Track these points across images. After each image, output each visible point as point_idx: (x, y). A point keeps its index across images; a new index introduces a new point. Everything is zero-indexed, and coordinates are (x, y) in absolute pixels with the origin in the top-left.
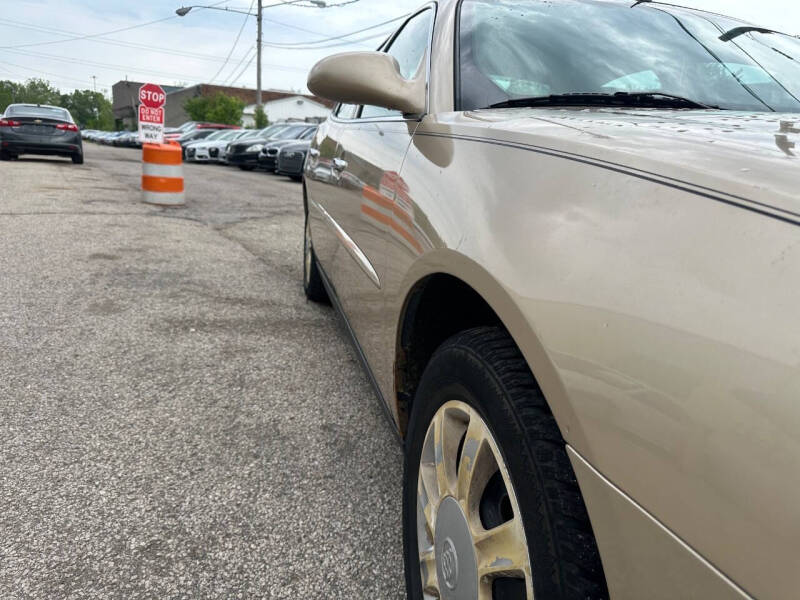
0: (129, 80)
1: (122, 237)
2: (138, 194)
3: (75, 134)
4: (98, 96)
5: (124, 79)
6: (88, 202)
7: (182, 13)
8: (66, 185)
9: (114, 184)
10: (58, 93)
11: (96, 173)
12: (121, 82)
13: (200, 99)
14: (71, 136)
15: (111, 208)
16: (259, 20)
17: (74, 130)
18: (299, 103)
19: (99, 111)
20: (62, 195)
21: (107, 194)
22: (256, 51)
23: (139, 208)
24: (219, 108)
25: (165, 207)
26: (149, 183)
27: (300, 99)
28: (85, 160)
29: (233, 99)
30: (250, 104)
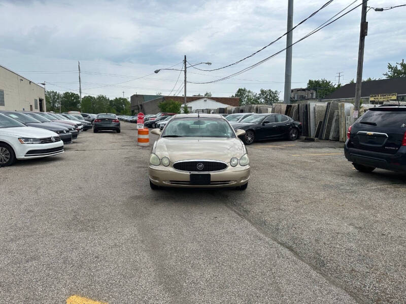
0: (138, 94)
1: (131, 154)
2: (137, 143)
3: (118, 123)
4: (125, 100)
5: (135, 94)
6: (123, 146)
7: (156, 72)
8: (116, 141)
9: (131, 140)
10: (109, 99)
11: (125, 136)
12: (134, 95)
13: (165, 102)
14: (116, 124)
15: (129, 148)
16: (185, 73)
17: (118, 122)
18: (205, 101)
19: (125, 106)
20: (116, 144)
21: (128, 144)
22: (184, 84)
23: (137, 147)
24: (171, 106)
25: (143, 147)
26: (139, 140)
27: (205, 99)
28: (121, 131)
29: (177, 102)
30: (183, 103)
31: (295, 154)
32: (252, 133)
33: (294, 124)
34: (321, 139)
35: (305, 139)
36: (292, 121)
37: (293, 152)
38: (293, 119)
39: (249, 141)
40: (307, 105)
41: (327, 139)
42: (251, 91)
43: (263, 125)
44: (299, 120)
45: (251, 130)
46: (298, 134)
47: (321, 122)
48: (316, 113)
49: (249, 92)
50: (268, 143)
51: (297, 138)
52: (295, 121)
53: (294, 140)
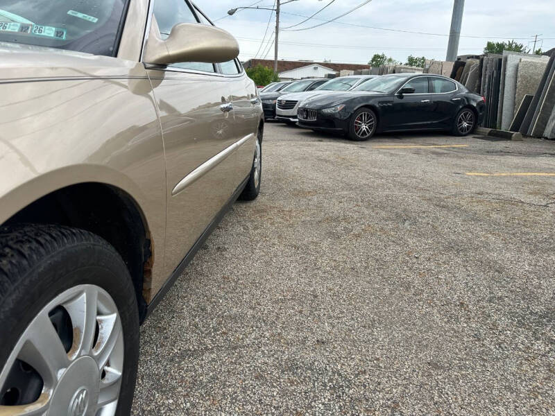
7: (231, 13)
16: (278, 13)
18: (316, 68)
24: (257, 74)
27: (315, 66)
29: (267, 68)
31: (474, 169)
32: (372, 114)
33: (468, 99)
34: (525, 135)
35: (490, 134)
36: (465, 91)
37: (467, 162)
38: (467, 88)
39: (364, 133)
40: (500, 60)
41: (539, 136)
42: (393, 59)
43: (401, 97)
44: (479, 92)
45: (371, 107)
46: (476, 122)
47: (529, 98)
48: (519, 79)
49: (390, 60)
50: (408, 140)
51: (472, 131)
52: (470, 91)
53: (465, 135)
